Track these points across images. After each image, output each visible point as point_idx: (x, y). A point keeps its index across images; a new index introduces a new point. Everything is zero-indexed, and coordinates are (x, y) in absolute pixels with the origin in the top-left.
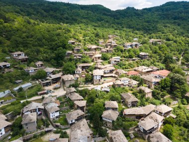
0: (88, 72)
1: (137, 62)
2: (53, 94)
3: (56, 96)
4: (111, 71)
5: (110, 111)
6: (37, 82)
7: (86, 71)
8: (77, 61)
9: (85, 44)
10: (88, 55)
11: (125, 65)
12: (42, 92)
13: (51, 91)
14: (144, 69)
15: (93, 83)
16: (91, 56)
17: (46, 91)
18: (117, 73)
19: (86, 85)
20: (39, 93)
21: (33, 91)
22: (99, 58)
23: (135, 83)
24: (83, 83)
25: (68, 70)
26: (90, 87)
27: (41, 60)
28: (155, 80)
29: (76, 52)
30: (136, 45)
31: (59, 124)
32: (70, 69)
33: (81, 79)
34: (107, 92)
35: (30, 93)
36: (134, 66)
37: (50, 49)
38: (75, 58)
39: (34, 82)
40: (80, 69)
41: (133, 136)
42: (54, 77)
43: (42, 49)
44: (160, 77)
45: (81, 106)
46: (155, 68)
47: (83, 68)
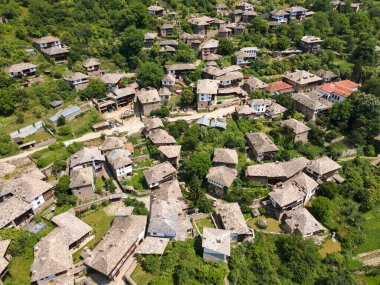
0: (188, 83)
1: (292, 60)
2: (121, 129)
3: (126, 133)
4: (235, 83)
5: (221, 169)
6: (91, 103)
7: (185, 81)
8: (166, 56)
9: (184, 14)
10: (189, 43)
11: (265, 66)
12: (101, 125)
13: (116, 121)
14: (304, 77)
15: (195, 109)
16: (196, 46)
17: (107, 123)
18: (245, 87)
19: (182, 112)
20: (95, 126)
21: (84, 123)
22: (212, 50)
23: (279, 109)
24: (178, 108)
25: (148, 78)
26: (190, 116)
27: (95, 56)
28: (320, 106)
29: (164, 34)
30: (299, 15)
31: (131, 188)
32: (153, 75)
33: (174, 99)
34: (221, 129)
35: (80, 126)
36: (284, 70)
37: (111, 27)
38: (163, 49)
39: (84, 104)
40: (171, 77)
41: (257, 213)
42: (120, 93)
43: (94, 27)
44: (334, 96)
45: (170, 156)
46: (329, 74)
47: (178, 73)
